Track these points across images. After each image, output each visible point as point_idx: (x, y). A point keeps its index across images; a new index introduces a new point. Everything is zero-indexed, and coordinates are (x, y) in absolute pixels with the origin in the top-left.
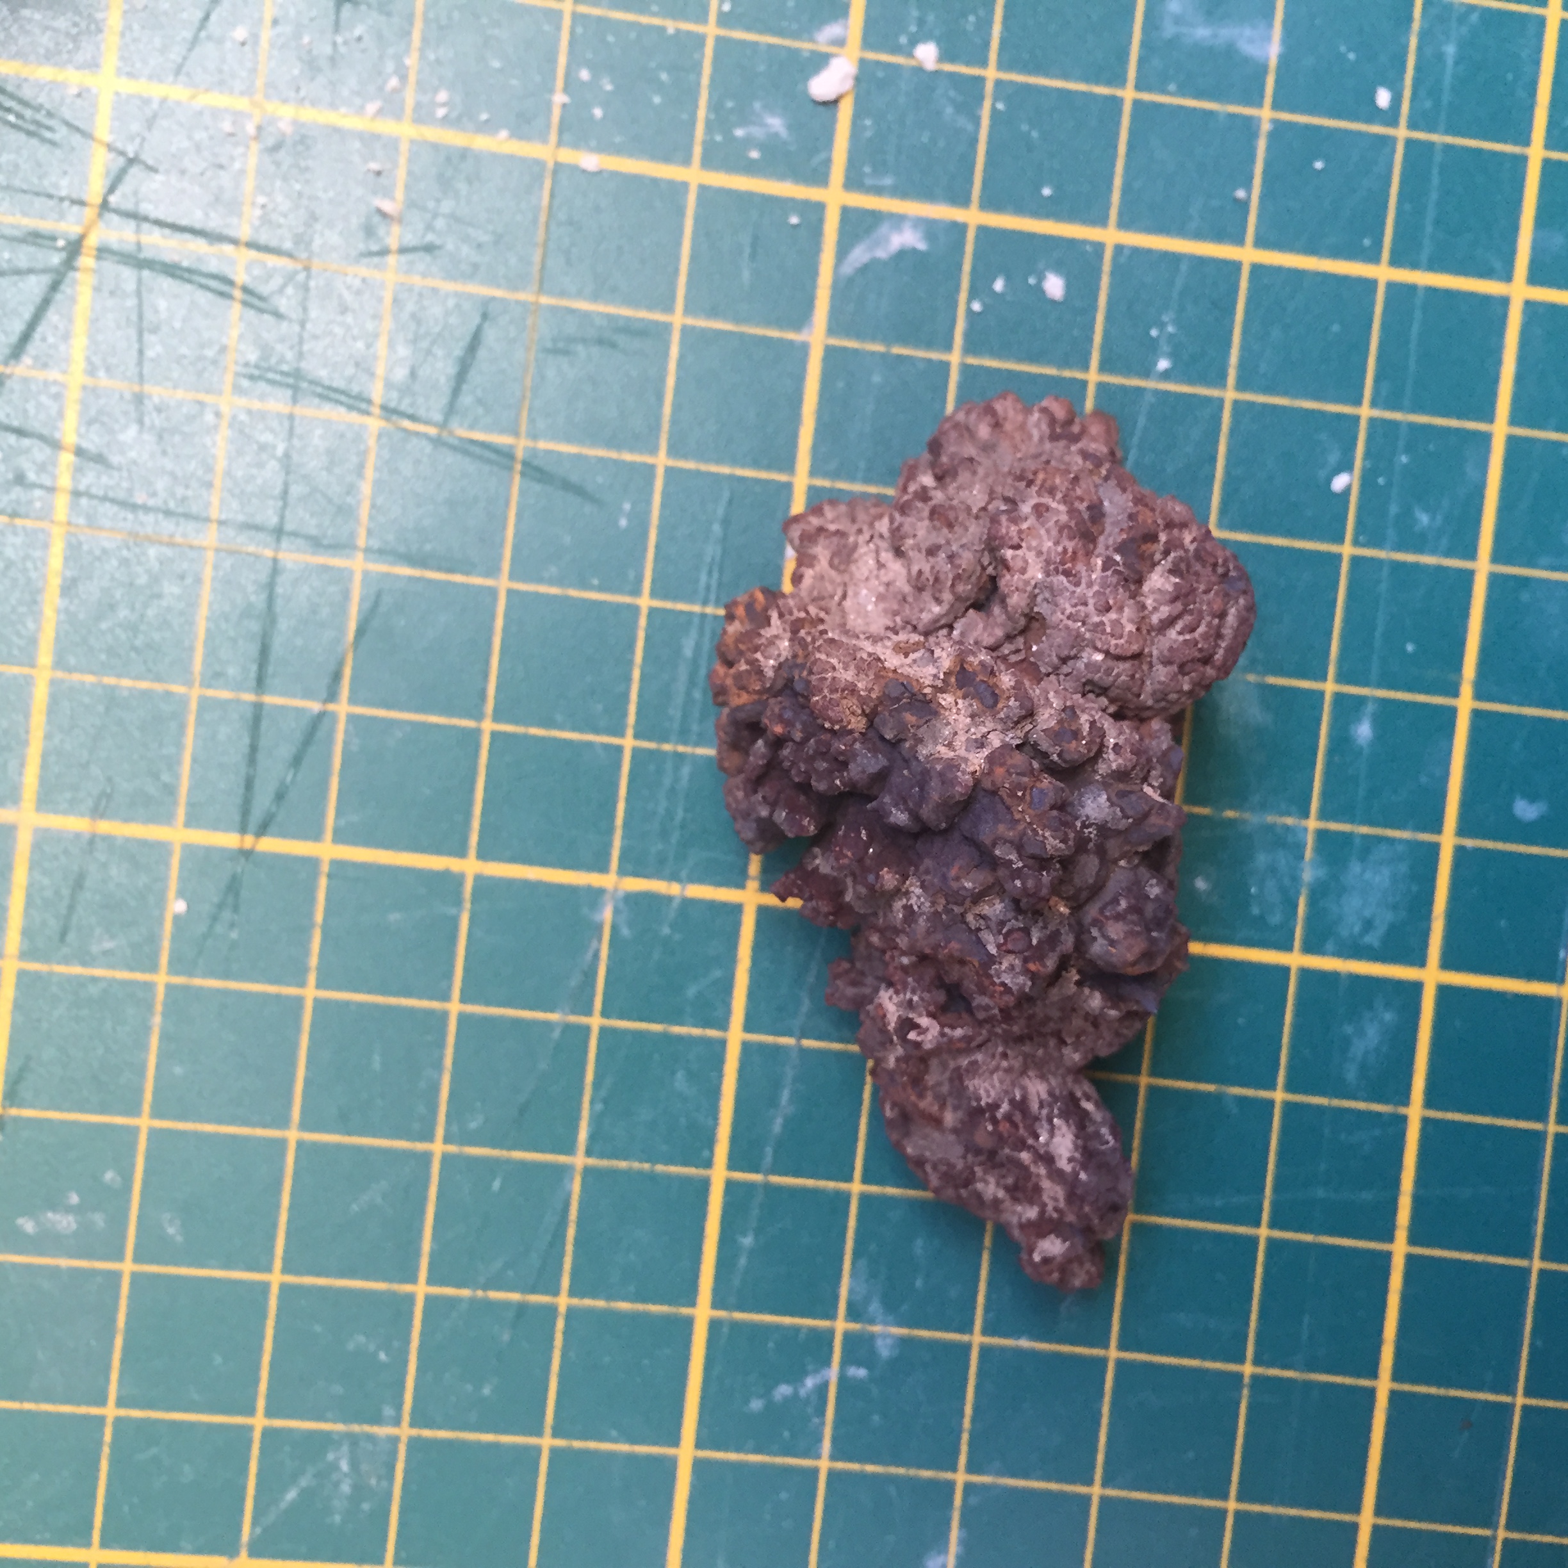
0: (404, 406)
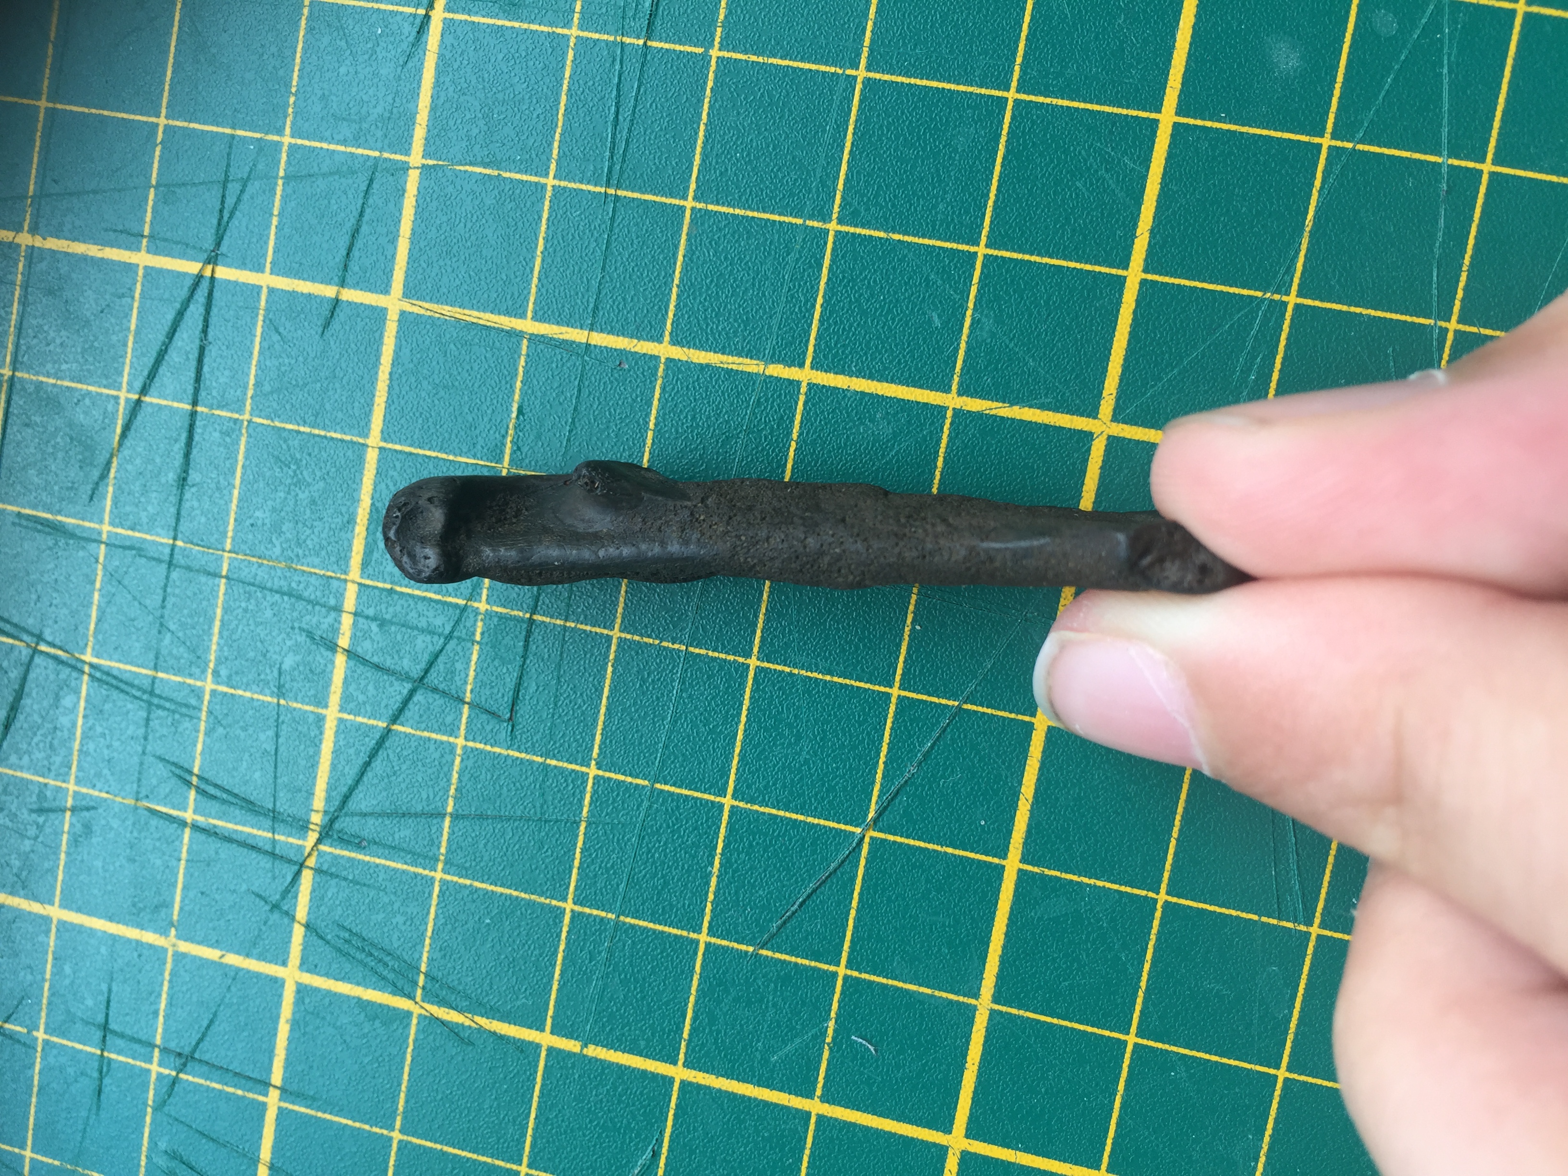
0: (65, 672)
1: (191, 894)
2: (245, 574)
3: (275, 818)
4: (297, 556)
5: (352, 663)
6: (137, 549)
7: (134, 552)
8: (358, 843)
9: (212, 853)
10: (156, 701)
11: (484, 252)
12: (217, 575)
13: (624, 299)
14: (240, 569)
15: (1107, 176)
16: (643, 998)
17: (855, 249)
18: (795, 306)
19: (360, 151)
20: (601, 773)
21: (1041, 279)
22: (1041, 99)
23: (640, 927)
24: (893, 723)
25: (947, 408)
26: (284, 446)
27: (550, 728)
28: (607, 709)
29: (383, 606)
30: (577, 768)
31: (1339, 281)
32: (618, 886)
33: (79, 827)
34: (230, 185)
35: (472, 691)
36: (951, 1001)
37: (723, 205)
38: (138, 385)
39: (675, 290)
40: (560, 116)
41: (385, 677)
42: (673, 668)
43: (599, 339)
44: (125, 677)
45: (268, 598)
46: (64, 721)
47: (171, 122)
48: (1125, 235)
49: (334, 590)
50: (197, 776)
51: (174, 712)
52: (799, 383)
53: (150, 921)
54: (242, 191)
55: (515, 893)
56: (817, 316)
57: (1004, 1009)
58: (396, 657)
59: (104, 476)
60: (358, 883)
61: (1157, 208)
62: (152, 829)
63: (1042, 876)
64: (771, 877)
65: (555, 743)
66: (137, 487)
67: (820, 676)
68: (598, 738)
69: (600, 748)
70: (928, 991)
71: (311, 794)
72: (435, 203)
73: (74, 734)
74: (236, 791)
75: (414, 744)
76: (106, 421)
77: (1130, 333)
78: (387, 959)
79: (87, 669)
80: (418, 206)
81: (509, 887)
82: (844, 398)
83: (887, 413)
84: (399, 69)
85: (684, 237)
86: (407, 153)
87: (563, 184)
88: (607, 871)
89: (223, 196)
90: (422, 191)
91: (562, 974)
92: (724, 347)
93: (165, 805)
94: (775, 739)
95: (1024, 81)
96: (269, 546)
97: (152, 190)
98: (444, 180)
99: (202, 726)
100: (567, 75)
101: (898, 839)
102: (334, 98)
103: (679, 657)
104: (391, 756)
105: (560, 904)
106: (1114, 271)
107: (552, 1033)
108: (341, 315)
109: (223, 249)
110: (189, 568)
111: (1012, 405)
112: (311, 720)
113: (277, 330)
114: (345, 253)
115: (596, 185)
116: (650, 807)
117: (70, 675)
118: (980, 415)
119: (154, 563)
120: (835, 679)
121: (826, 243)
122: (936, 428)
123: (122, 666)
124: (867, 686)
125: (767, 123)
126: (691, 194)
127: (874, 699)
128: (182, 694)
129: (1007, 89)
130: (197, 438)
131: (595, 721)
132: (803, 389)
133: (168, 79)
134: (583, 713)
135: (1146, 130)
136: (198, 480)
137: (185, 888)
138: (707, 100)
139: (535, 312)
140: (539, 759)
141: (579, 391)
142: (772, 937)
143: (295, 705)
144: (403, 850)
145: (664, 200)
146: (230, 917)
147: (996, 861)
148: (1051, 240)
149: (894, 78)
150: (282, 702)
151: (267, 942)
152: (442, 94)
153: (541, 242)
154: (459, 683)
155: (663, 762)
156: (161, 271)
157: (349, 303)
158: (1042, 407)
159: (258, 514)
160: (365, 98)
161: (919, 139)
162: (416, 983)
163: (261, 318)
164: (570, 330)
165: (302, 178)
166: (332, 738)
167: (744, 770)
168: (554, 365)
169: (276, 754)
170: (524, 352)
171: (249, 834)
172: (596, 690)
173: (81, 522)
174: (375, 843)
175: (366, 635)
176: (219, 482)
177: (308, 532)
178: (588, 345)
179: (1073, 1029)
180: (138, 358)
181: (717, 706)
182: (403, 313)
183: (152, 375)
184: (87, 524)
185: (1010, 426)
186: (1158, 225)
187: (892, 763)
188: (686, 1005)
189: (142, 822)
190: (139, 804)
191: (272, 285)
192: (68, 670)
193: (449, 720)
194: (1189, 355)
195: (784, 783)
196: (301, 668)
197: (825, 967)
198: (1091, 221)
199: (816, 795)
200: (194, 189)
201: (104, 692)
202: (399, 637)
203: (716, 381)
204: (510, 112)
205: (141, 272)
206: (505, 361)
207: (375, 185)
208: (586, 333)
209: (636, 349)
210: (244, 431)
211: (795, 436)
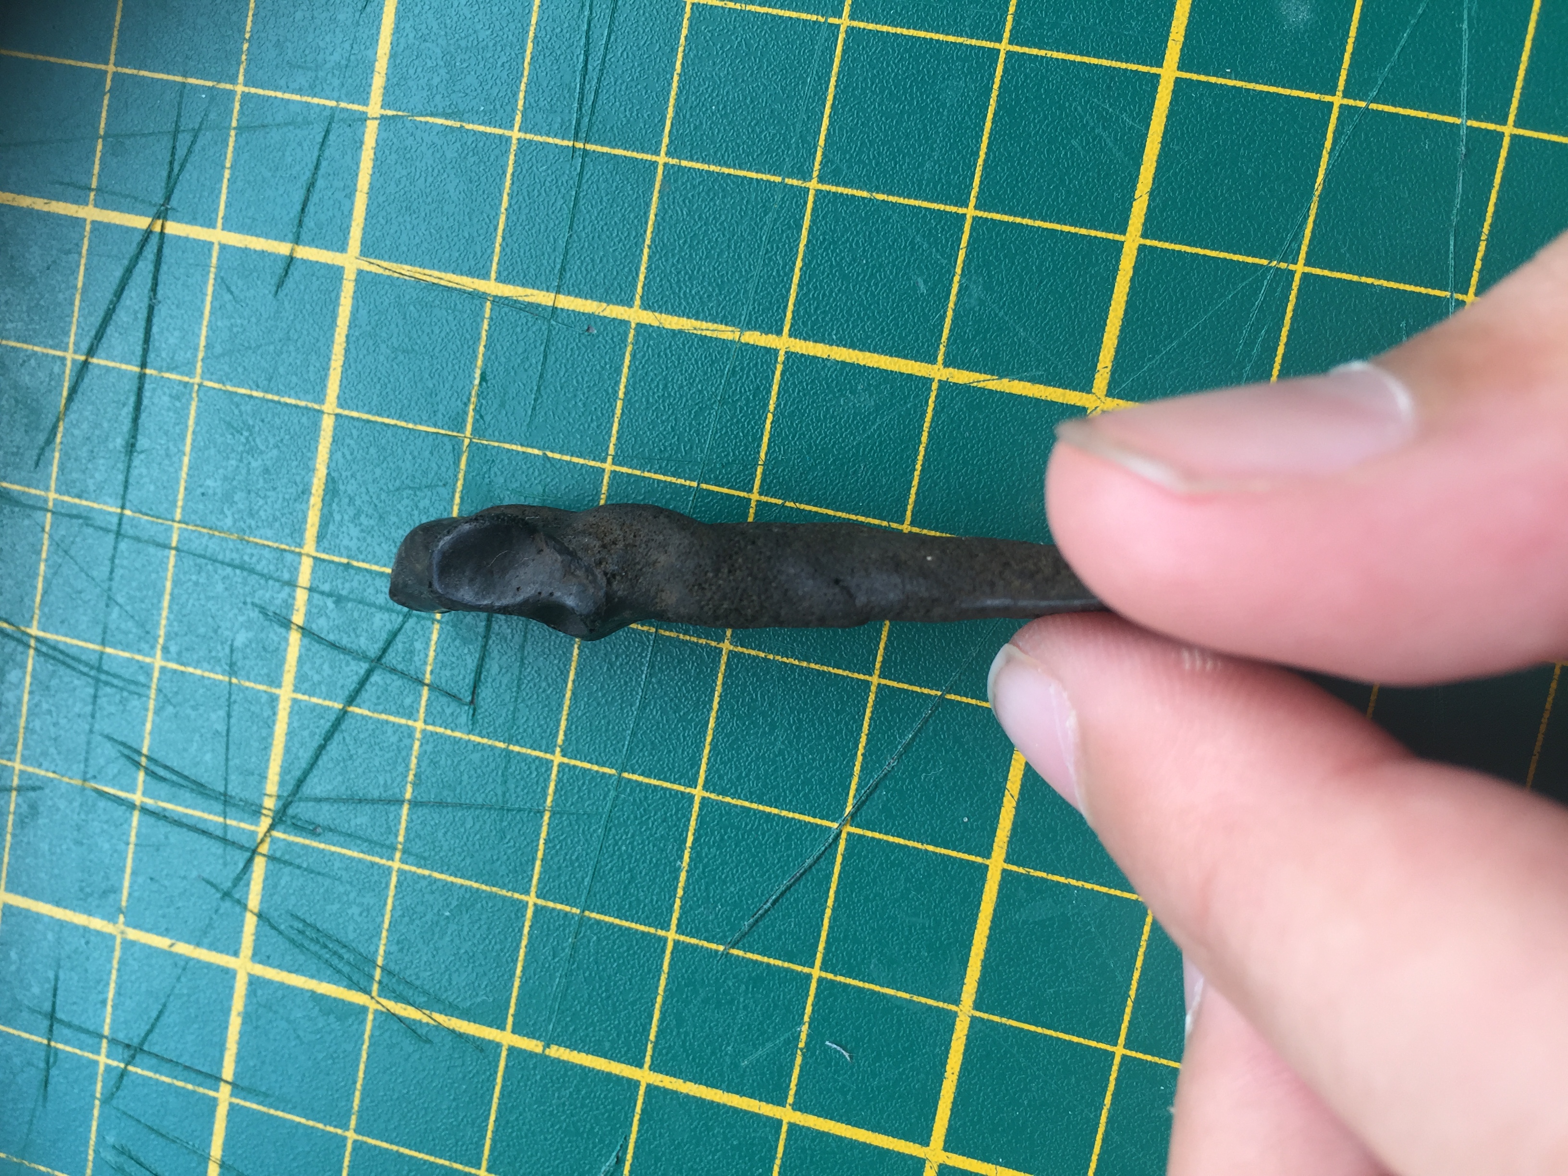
0: (10, 646)
1: (140, 880)
2: (195, 546)
3: (226, 801)
4: (250, 527)
5: (306, 641)
6: (84, 518)
7: (81, 521)
8: (312, 830)
9: (162, 837)
10: (103, 677)
11: (445, 209)
12: (167, 547)
13: (593, 260)
14: (190, 540)
15: (1105, 135)
16: (608, 997)
17: (836, 209)
18: (772, 270)
19: (316, 101)
20: (566, 760)
21: (1034, 244)
22: (1035, 51)
23: (606, 923)
24: (872, 712)
25: (932, 380)
26: (236, 412)
27: (514, 712)
28: (573, 693)
29: (339, 581)
30: (541, 754)
31: (1350, 248)
32: (583, 879)
33: (25, 808)
34: (180, 136)
35: (432, 672)
36: (930, 1007)
37: (697, 161)
38: (85, 345)
39: (646, 251)
40: (526, 65)
41: (342, 656)
42: (642, 651)
43: (566, 302)
44: (71, 651)
45: (220, 571)
46: (10, 696)
47: (120, 69)
48: (1124, 196)
49: (288, 564)
50: (147, 757)
51: (122, 689)
52: (776, 352)
53: (98, 906)
54: (193, 143)
55: (476, 885)
56: (796, 280)
57: (985, 1016)
58: (353, 635)
59: (50, 440)
60: (312, 872)
61: (1157, 169)
62: (100, 812)
63: (1028, 877)
64: (743, 872)
65: (518, 728)
66: (84, 453)
67: (796, 662)
68: (563, 724)
69: (565, 735)
70: (907, 996)
71: (263, 777)
72: (394, 156)
73: (20, 711)
74: (186, 773)
75: (371, 727)
76: (53, 383)
77: (1127, 302)
78: (342, 951)
79: (32, 643)
80: (376, 160)
81: (469, 879)
82: (823, 368)
83: (869, 384)
84: (357, 14)
85: (656, 195)
86: (365, 103)
87: (529, 136)
88: (572, 864)
89: (174, 148)
90: (381, 143)
91: (524, 971)
92: (697, 312)
93: (113, 786)
94: (748, 727)
95: (1017, 32)
96: (221, 517)
97: (100, 141)
98: (404, 131)
99: (152, 704)
100: (534, 21)
101: (877, 835)
102: (288, 44)
103: (649, 640)
104: (348, 739)
105: (523, 897)
106: (1110, 236)
107: (513, 1032)
108: (296, 273)
109: (174, 203)
110: (138, 539)
111: (1001, 377)
112: (263, 700)
113: (229, 290)
114: (299, 208)
115: (563, 139)
116: (617, 797)
117: (15, 650)
118: (966, 388)
119: (101, 532)
120: (813, 666)
121: (806, 203)
122: (921, 401)
123: (68, 640)
124: (845, 673)
125: (744, 74)
126: (664, 149)
127: (852, 687)
128: (131, 670)
129: (1000, 40)
130: (145, 402)
131: (560, 705)
132: (781, 358)
133: (117, 24)
134: (548, 697)
135: (1147, 85)
136: (146, 446)
137: (134, 873)
138: (681, 49)
139: (499, 273)
140: (502, 745)
141: (545, 357)
142: (743, 936)
143: (247, 684)
144: (360, 838)
145: (635, 155)
146: (180, 904)
147: (979, 860)
148: (1045, 201)
149: (879, 27)
150: (234, 680)
151: (218, 931)
152: (402, 40)
153: (505, 198)
154: (418, 664)
155: (631, 750)
156: (108, 226)
157: (304, 261)
158: (1033, 380)
159: (209, 482)
160: (322, 44)
161: (905, 93)
162: (371, 977)
163: (212, 276)
164: (535, 292)
165: (255, 128)
166: (286, 720)
167: (715, 760)
168: (519, 330)
169: (228, 735)
170: (487, 314)
171: (200, 818)
172: (562, 673)
173: (27, 490)
174: (331, 830)
175: (322, 612)
176: (168, 448)
177: (261, 502)
178: (554, 309)
179: (1058, 1039)
180: (85, 318)
181: (688, 692)
182: (360, 272)
183: (99, 336)
184: (33, 491)
185: (998, 400)
186: (1158, 187)
187: (871, 755)
188: (653, 1005)
189: (90, 803)
190: (87, 784)
191: (224, 241)
192: (13, 644)
193: (408, 701)
194: (1189, 327)
195: (758, 775)
196: (254, 645)
197: (799, 968)
198: (1087, 182)
199: (792, 786)
200: (144, 140)
201: (50, 668)
202: (356, 615)
203: (690, 348)
204: (473, 61)
205: (88, 227)
206: (468, 324)
207: (332, 137)
208: (552, 295)
209: (605, 314)
210: (194, 395)
211: (771, 407)
